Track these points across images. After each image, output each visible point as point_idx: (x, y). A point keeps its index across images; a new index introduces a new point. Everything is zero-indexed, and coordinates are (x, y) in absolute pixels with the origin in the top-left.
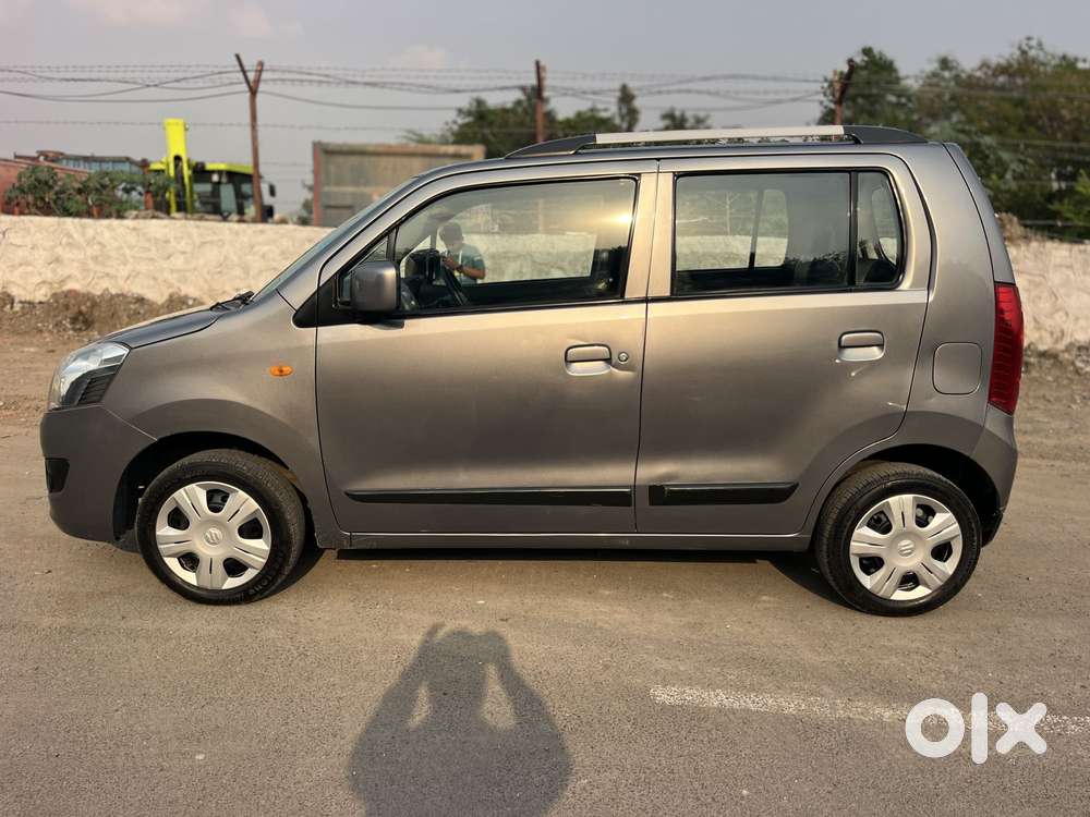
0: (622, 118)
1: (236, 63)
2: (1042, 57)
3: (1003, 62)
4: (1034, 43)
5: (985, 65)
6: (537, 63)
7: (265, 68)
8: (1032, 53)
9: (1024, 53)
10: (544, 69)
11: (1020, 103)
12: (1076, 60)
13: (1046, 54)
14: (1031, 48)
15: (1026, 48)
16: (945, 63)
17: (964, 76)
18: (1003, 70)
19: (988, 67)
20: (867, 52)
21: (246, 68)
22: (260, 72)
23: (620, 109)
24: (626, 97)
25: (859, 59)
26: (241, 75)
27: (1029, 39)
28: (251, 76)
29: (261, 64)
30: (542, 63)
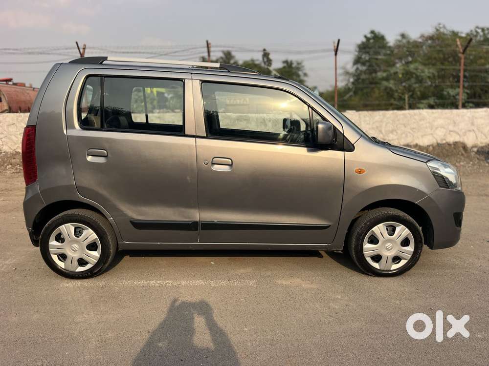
0: (265, 63)
1: (76, 45)
2: (445, 32)
3: (430, 35)
4: (441, 26)
5: (422, 36)
6: (207, 42)
7: (86, 47)
8: (442, 30)
9: (437, 30)
10: (210, 44)
11: (439, 52)
12: (458, 33)
13: (447, 30)
14: (440, 28)
15: (438, 28)
16: (403, 36)
17: (411, 41)
18: (431, 38)
19: (424, 37)
20: (372, 32)
21: (80, 47)
22: (84, 49)
23: (263, 59)
24: (266, 55)
25: (369, 36)
26: (77, 50)
27: (440, 24)
28: (81, 51)
29: (85, 45)
30: (209, 42)
